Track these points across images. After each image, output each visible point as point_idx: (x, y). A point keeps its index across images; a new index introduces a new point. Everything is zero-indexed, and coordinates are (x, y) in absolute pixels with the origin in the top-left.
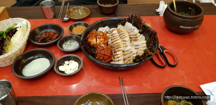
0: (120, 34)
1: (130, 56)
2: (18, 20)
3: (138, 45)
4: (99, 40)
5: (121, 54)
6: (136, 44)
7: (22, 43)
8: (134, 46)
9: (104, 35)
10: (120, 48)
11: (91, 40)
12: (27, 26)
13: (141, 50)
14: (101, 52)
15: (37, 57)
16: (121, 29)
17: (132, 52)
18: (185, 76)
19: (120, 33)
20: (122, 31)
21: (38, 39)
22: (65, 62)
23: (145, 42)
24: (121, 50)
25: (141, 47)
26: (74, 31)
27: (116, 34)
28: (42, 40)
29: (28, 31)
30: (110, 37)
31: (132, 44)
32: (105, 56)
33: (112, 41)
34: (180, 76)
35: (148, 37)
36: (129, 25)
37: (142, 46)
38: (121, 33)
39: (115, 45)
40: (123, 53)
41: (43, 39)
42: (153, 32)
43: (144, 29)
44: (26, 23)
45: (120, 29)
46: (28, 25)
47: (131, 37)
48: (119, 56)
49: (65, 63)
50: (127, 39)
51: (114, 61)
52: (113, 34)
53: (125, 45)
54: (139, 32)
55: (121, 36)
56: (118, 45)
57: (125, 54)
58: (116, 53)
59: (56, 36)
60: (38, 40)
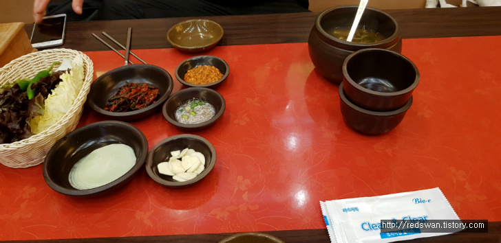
2: (62, 53)
7: (71, 111)
12: (85, 69)
15: (103, 141)
18: (467, 183)
21: (110, 101)
22: (173, 153)
26: (190, 77)
28: (119, 105)
29: (87, 81)
34: (455, 181)
41: (124, 103)
44: (82, 61)
46: (88, 67)
49: (171, 156)
59: (154, 95)
60: (111, 106)
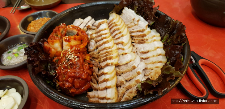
0: (112, 30)
1: (129, 77)
3: (147, 52)
4: (67, 43)
5: (111, 73)
6: (142, 50)
8: (139, 54)
9: (80, 33)
10: (111, 58)
11: (51, 45)
13: (154, 63)
14: (67, 72)
16: (114, 21)
17: (134, 68)
19: (112, 27)
20: (116, 25)
23: (161, 44)
24: (112, 64)
25: (153, 56)
26: (31, 26)
27: (105, 29)
30: (94, 36)
31: (134, 50)
32: (76, 80)
33: (96, 45)
35: (165, 34)
36: (129, 13)
37: (155, 53)
38: (115, 28)
39: (101, 52)
40: (117, 69)
42: (176, 24)
43: (157, 19)
45: (112, 20)
47: (133, 34)
48: (107, 77)
50: (126, 39)
51: (97, 90)
52: (100, 31)
53: (121, 52)
54: (149, 26)
55: (114, 34)
56: (107, 52)
57: (122, 71)
58: (102, 71)
